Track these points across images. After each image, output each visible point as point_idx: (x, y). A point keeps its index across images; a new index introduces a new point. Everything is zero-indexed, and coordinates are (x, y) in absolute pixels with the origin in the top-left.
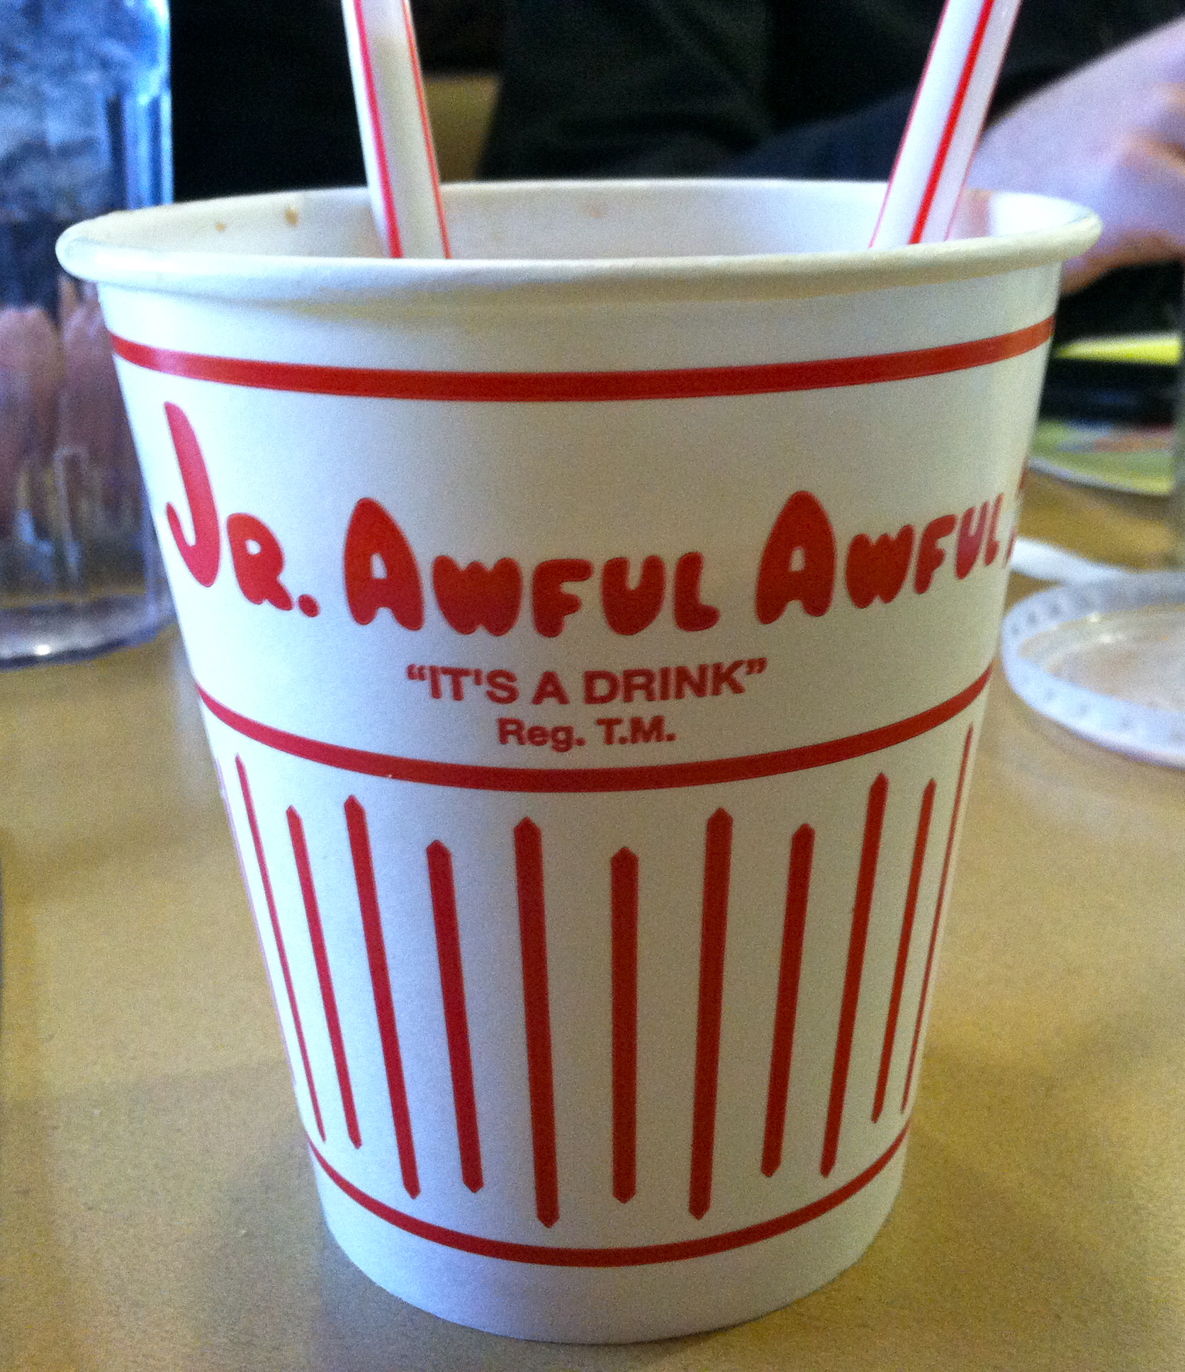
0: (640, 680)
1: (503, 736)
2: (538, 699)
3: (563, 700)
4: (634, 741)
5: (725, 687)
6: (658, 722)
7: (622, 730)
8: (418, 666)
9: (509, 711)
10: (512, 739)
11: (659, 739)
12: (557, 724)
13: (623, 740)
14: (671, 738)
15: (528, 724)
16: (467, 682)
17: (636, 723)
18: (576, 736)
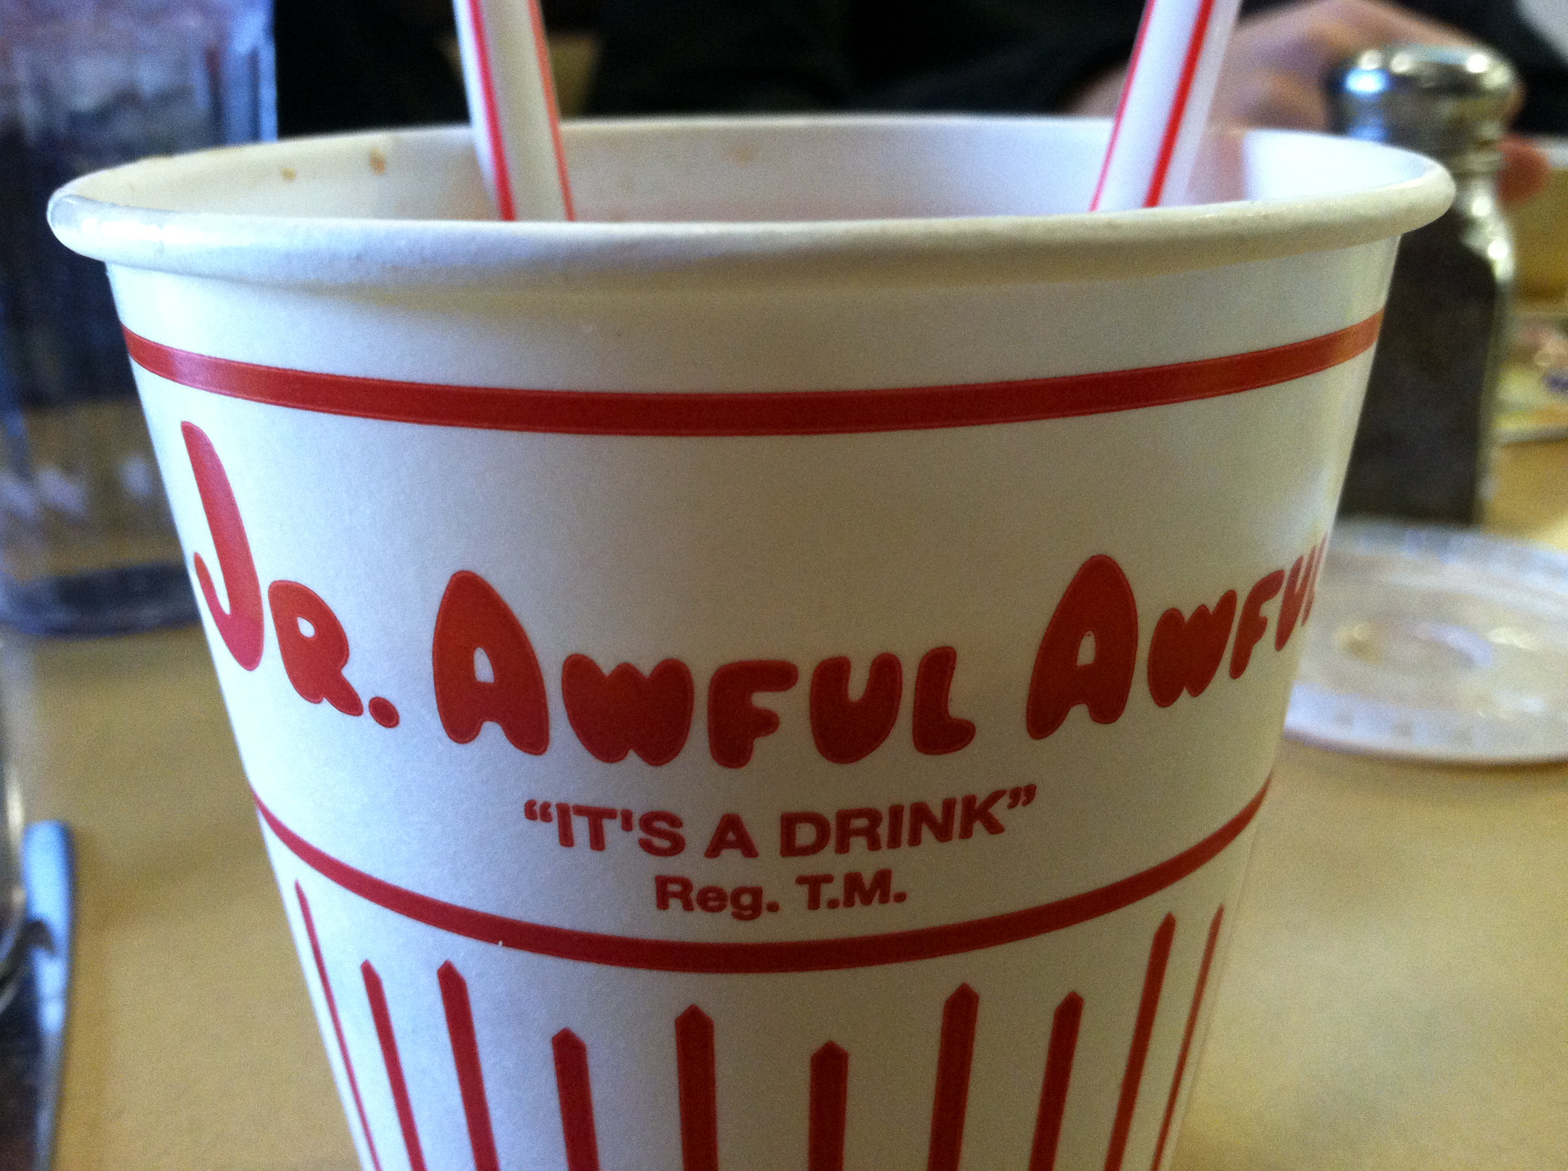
0: (861, 823)
1: (662, 903)
2: (714, 850)
3: (749, 850)
4: (849, 902)
5: (978, 827)
6: (883, 878)
7: (834, 890)
8: (539, 803)
9: (672, 866)
10: (675, 904)
11: (884, 900)
12: (740, 883)
13: (833, 904)
14: (901, 897)
15: (698, 885)
16: (612, 828)
17: (853, 882)
18: (767, 899)
